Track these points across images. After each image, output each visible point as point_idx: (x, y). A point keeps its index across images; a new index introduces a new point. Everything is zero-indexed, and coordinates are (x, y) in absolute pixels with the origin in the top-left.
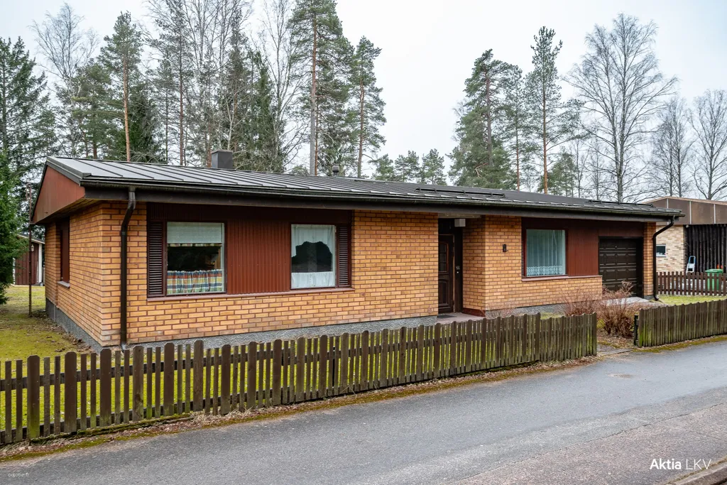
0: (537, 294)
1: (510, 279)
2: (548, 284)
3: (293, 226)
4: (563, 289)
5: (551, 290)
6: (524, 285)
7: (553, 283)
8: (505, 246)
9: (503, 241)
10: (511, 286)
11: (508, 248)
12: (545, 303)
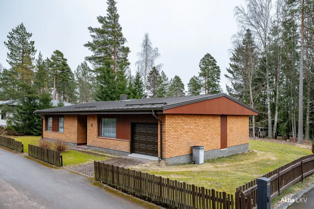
0: (101, 143)
1: (94, 136)
2: (105, 140)
3: (60, 118)
4: (111, 143)
5: (107, 143)
6: (98, 139)
7: (107, 140)
8: (92, 124)
9: (92, 122)
10: (94, 138)
11: (93, 125)
12: (104, 148)
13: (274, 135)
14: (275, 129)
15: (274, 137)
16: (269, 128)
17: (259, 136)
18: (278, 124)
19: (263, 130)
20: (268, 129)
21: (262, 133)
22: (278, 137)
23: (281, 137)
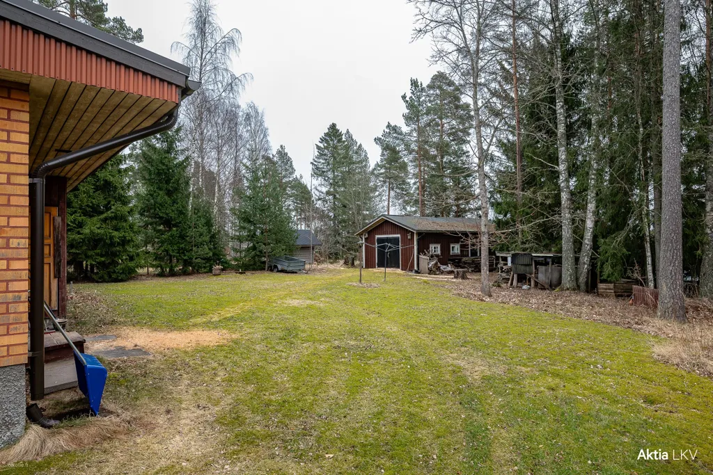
13: (582, 279)
14: (585, 259)
15: (583, 286)
16: (564, 255)
17: (536, 284)
18: (595, 238)
19: (550, 260)
20: (561, 257)
21: (546, 271)
22: (601, 286)
23: (611, 286)
